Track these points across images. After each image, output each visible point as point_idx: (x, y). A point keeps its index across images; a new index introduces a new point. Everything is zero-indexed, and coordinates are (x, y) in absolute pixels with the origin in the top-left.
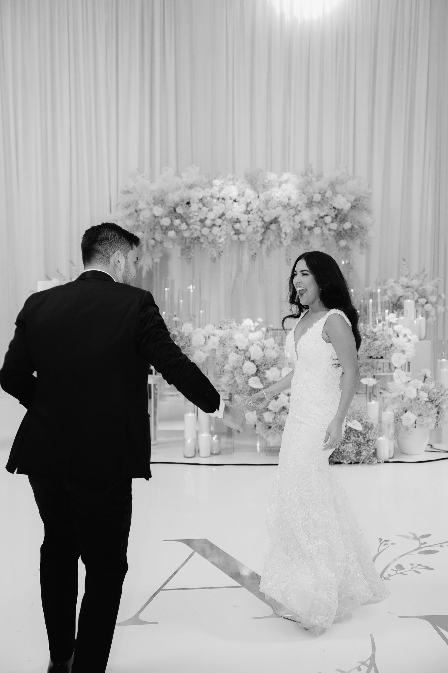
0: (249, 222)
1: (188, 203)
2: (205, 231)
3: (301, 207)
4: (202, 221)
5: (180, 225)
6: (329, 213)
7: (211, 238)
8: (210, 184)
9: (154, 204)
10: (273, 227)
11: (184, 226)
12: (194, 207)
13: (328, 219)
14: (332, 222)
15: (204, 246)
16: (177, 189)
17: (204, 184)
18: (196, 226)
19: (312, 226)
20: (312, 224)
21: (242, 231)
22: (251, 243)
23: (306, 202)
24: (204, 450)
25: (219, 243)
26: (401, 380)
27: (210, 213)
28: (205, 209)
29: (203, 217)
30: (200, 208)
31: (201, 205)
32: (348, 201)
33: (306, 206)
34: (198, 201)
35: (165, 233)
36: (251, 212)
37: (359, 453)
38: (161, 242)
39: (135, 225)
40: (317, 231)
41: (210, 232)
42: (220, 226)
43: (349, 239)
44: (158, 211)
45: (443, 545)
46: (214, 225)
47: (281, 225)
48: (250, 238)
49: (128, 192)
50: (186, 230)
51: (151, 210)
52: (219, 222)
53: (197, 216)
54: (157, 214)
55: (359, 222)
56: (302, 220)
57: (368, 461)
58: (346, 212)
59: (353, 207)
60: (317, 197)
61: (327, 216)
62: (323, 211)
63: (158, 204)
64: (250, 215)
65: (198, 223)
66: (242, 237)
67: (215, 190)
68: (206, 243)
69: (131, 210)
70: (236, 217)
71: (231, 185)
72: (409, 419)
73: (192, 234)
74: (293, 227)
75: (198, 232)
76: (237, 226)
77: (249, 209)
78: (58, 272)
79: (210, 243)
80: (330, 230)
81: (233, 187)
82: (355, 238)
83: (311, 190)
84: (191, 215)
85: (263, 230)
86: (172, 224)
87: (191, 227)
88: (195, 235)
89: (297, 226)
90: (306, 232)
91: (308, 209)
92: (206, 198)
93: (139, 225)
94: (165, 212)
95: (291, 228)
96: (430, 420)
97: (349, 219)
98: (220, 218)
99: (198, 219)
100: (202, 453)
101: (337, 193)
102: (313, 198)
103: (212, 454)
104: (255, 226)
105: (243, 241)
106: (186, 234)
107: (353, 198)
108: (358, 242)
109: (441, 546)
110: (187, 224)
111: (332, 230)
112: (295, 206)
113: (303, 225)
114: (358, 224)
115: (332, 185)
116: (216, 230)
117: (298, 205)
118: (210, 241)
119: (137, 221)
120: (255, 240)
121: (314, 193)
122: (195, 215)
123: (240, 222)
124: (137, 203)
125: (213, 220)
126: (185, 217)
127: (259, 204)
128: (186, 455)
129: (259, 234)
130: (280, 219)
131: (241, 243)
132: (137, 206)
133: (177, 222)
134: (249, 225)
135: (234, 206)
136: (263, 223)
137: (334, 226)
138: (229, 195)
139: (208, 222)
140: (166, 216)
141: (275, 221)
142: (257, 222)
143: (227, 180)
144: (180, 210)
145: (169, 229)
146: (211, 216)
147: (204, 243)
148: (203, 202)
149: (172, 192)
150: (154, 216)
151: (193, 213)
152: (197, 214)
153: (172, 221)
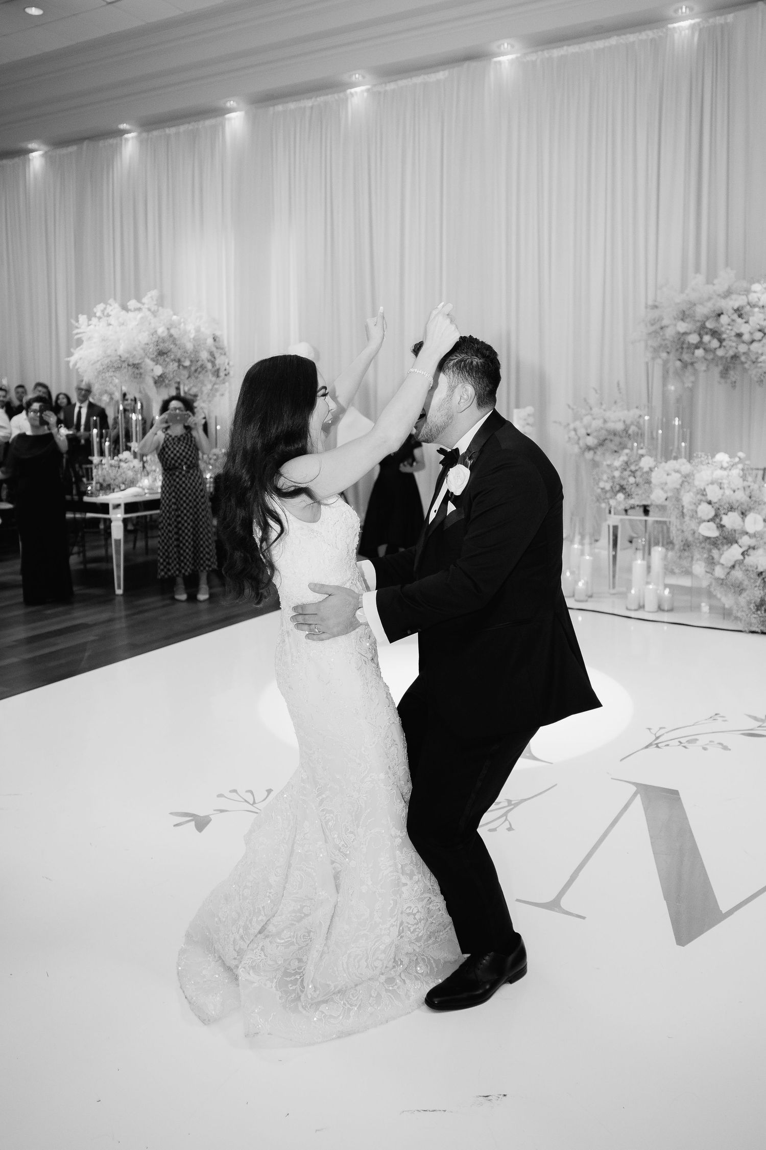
1: (719, 315)
2: (742, 348)
4: (739, 335)
5: (710, 342)
7: (753, 357)
8: (747, 292)
9: (682, 319)
11: (715, 343)
12: (724, 319)
15: (746, 366)
16: (710, 299)
18: (731, 343)
24: (651, 604)
25: (761, 362)
27: (747, 325)
28: (739, 320)
29: (738, 332)
30: (733, 320)
31: (735, 316)
34: (733, 311)
35: (694, 353)
38: (692, 364)
39: (661, 344)
41: (750, 348)
42: (761, 340)
44: (682, 327)
46: (753, 341)
49: (656, 307)
50: (720, 347)
51: (675, 325)
52: (759, 335)
53: (731, 330)
54: (682, 330)
63: (686, 318)
65: (734, 339)
67: (753, 297)
68: (749, 363)
69: (657, 326)
73: (727, 351)
75: (734, 349)
78: (585, 400)
79: (753, 362)
84: (723, 329)
86: (701, 342)
87: (724, 344)
88: (731, 353)
92: (743, 307)
93: (666, 344)
94: (694, 328)
99: (733, 333)
100: (647, 608)
103: (660, 609)
106: (720, 353)
110: (721, 341)
116: (755, 345)
119: (663, 340)
122: (728, 329)
124: (661, 319)
125: (751, 334)
126: (718, 332)
128: (629, 607)
132: (662, 323)
133: (707, 338)
139: (746, 337)
140: (695, 332)
144: (710, 325)
145: (697, 347)
146: (745, 329)
147: (746, 363)
148: (739, 312)
149: (701, 304)
150: (679, 333)
151: (726, 327)
152: (730, 327)
153: (701, 338)
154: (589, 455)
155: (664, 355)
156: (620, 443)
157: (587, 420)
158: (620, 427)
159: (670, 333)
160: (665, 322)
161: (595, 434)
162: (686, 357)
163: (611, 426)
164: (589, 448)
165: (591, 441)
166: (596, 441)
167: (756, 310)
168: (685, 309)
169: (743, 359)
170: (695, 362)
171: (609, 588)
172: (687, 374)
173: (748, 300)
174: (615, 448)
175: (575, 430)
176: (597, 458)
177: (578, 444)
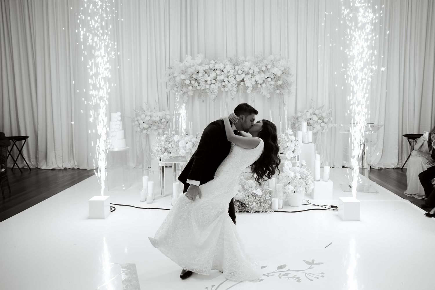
0: (229, 81)
1: (198, 73)
2: (207, 86)
3: (256, 73)
4: (206, 81)
5: (194, 84)
6: (271, 76)
7: (211, 90)
8: (209, 63)
9: (182, 74)
10: (242, 83)
11: (196, 84)
12: (200, 74)
13: (269, 79)
14: (272, 81)
15: (209, 94)
16: (193, 66)
17: (207, 63)
18: (202, 84)
19: (262, 83)
20: (261, 82)
21: (226, 86)
22: (231, 92)
23: (258, 70)
25: (215, 92)
26: (289, 167)
28: (206, 75)
29: (206, 79)
30: (203, 75)
31: (204, 73)
32: (281, 70)
33: (258, 73)
34: (203, 71)
35: (188, 88)
36: (230, 77)
37: (259, 207)
38: (187, 92)
39: (174, 84)
40: (264, 85)
41: (210, 86)
42: (215, 84)
43: (282, 89)
44: (183, 77)
45: (270, 275)
47: (245, 82)
48: (231, 89)
49: (170, 68)
50: (198, 86)
51: (180, 76)
52: (213, 81)
53: (203, 79)
54: (183, 78)
55: (286, 80)
56: (256, 80)
57: (264, 211)
58: (280, 76)
59: (283, 73)
60: (264, 69)
61: (269, 77)
62: (267, 75)
64: (229, 78)
65: (204, 82)
66: (226, 89)
67: (211, 66)
68: (209, 92)
69: (172, 76)
70: (223, 79)
71: (219, 63)
72: (289, 189)
73: (201, 87)
74: (252, 84)
75: (204, 87)
76: (223, 84)
77: (229, 75)
79: (211, 92)
80: (271, 85)
81: (221, 64)
82: (285, 89)
83: (261, 65)
84: (200, 78)
85: (236, 85)
88: (203, 88)
89: (254, 83)
90: (259, 86)
91: (259, 74)
92: (207, 70)
93: (176, 84)
94: (188, 77)
95: (250, 84)
96: (301, 189)
97: (282, 79)
98: (214, 80)
99: (204, 80)
101: (274, 66)
102: (261, 69)
104: (232, 83)
105: (227, 91)
106: (198, 88)
107: (283, 69)
108: (287, 91)
109: (268, 276)
110: (199, 83)
111: (272, 85)
112: (252, 72)
113: (257, 83)
114: (286, 82)
115: (272, 62)
116: (212, 85)
117: (254, 72)
118: (212, 91)
119: (175, 82)
120: (234, 91)
121: (262, 66)
123: (224, 81)
124: (173, 73)
125: (211, 81)
126: (197, 79)
127: (234, 72)
129: (235, 87)
130: (244, 80)
131: (227, 92)
132: (174, 75)
133: (193, 82)
134: (229, 83)
135: (222, 74)
136: (236, 82)
137: (273, 83)
138: (219, 68)
139: (209, 82)
140: (188, 79)
141: (243, 81)
142: (233, 82)
143: (218, 61)
144: (194, 76)
145: (189, 86)
146: (209, 79)
147: (208, 92)
148: (206, 72)
149: (190, 67)
150: (181, 79)
151: (201, 77)
152: (202, 78)
153: (191, 82)
154: (145, 132)
155: (176, 89)
156: (158, 126)
157: (143, 116)
158: (157, 119)
159: (178, 79)
160: (175, 75)
161: (147, 122)
162: (184, 89)
163: (154, 119)
164: (145, 129)
165: (145, 126)
166: (147, 126)
167: (212, 71)
168: (183, 69)
169: (207, 91)
170: (188, 92)
171: (161, 194)
172: (185, 97)
173: (209, 67)
174: (156, 128)
175: (137, 121)
176: (148, 133)
177: (139, 127)
